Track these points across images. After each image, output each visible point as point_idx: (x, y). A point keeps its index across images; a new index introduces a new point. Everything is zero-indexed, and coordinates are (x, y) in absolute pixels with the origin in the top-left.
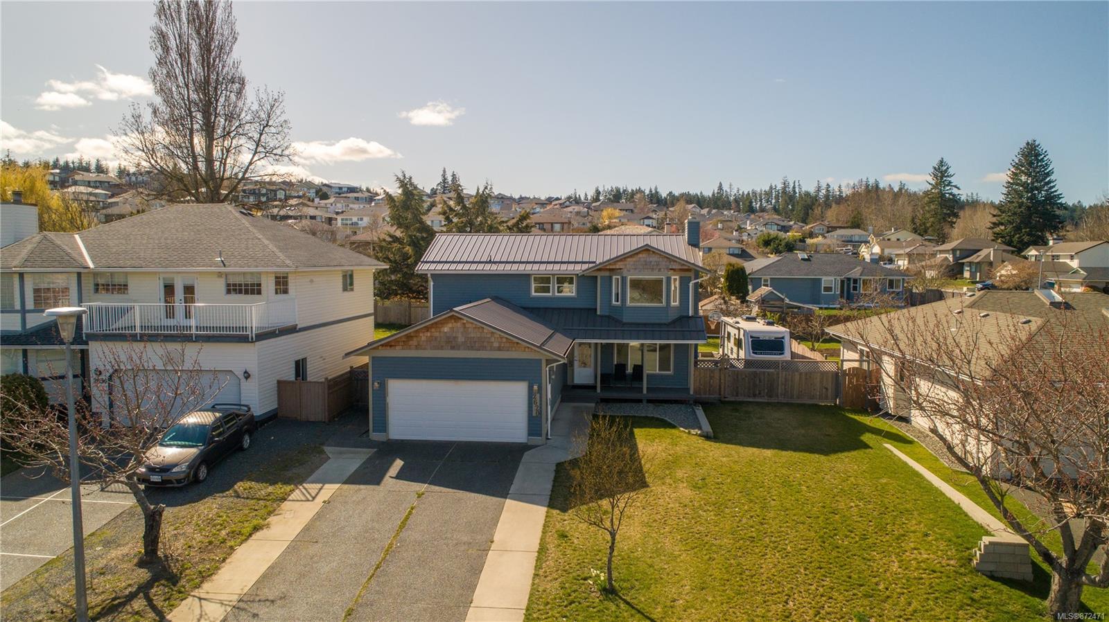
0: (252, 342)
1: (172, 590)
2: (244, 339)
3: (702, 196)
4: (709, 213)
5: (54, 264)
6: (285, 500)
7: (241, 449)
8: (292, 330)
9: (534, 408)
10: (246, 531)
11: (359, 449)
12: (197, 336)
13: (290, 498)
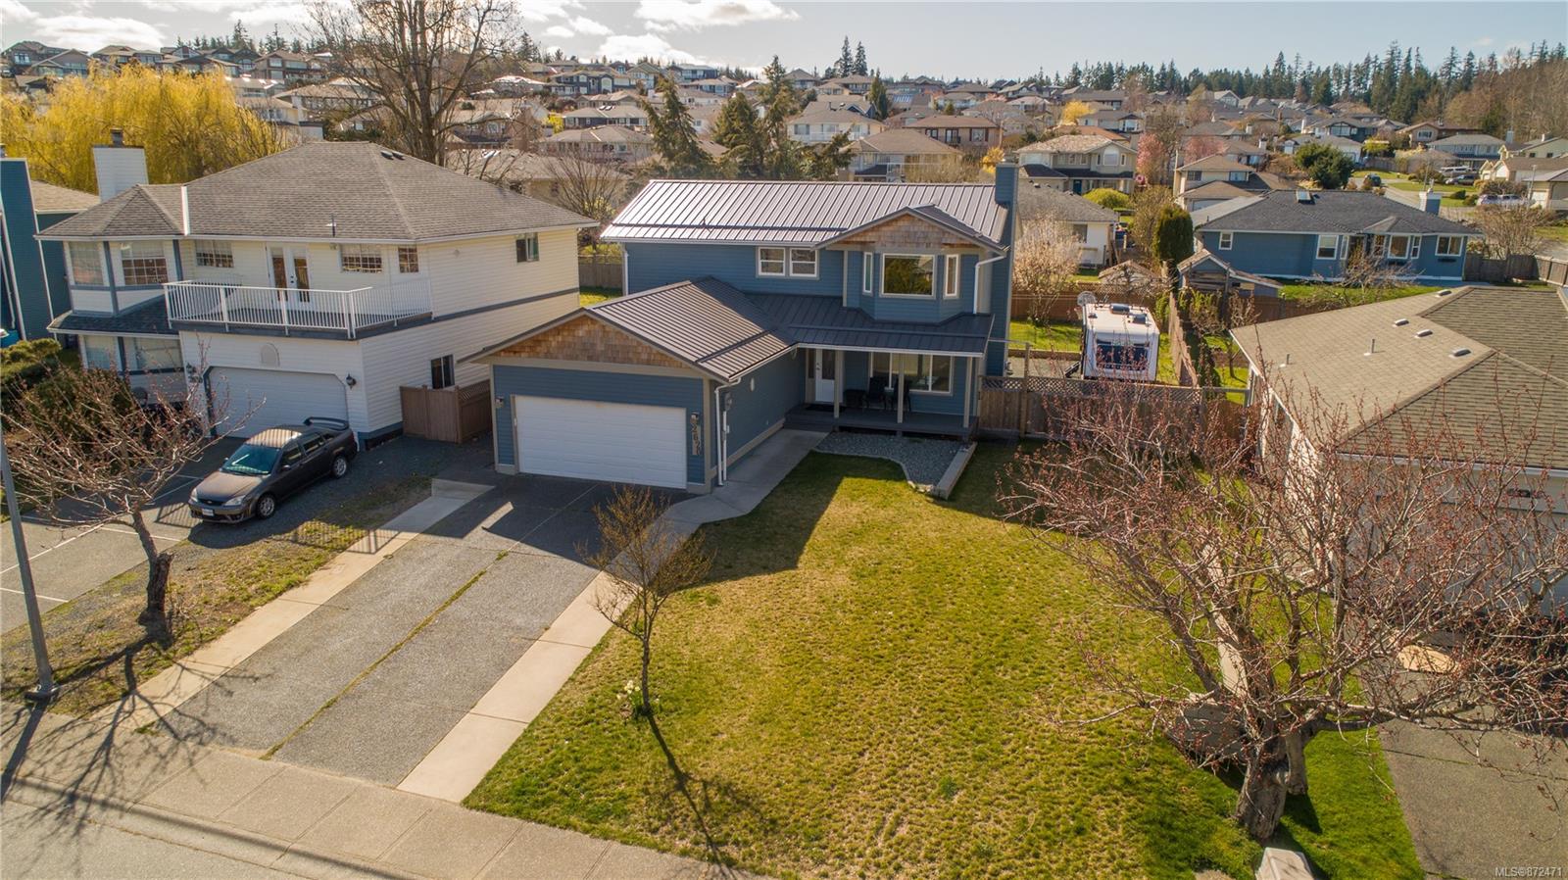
0: (352, 340)
1: (160, 654)
2: (341, 336)
3: (1249, 76)
4: (1253, 103)
5: (143, 230)
6: (344, 549)
7: (333, 476)
8: (425, 320)
9: (694, 445)
10: (277, 587)
11: (472, 485)
12: (291, 330)
13: (352, 548)
